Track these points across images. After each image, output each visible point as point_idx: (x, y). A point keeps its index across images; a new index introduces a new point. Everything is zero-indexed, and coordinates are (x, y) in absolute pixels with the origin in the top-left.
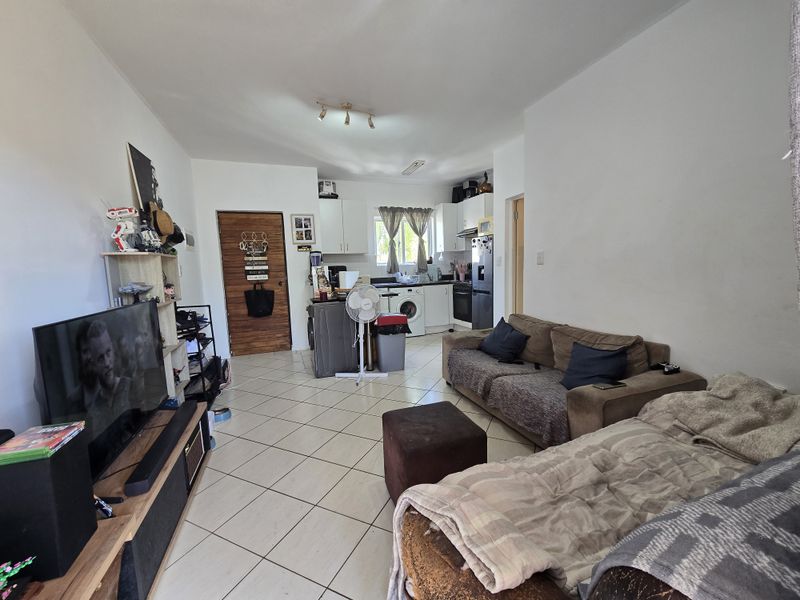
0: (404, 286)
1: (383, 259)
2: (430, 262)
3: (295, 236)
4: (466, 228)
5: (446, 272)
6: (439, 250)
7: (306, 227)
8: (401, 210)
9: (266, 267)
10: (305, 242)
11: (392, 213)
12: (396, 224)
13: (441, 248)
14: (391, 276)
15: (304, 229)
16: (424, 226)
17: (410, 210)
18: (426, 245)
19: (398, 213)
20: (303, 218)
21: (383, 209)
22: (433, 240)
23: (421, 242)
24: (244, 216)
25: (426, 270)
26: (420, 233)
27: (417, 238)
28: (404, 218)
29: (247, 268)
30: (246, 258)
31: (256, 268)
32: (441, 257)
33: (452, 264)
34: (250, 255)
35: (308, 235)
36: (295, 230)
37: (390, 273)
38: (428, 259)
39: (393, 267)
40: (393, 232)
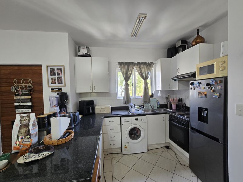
0: (133, 115)
1: (121, 94)
2: (152, 96)
3: (50, 81)
4: (178, 74)
5: (162, 102)
6: (158, 89)
7: (58, 74)
8: (133, 64)
9: (30, 104)
10: (57, 85)
11: (127, 66)
12: (129, 73)
13: (159, 88)
14: (126, 105)
15: (56, 76)
16: (148, 74)
17: (139, 64)
18: (149, 86)
19: (131, 66)
20: (56, 68)
21: (121, 64)
22: (154, 83)
23: (146, 84)
24: (17, 68)
25: (149, 102)
26: (145, 78)
27: (143, 81)
28: (135, 69)
29: (16, 104)
30: (15, 98)
31: (22, 104)
32: (159, 94)
33: (166, 98)
34: (18, 95)
35: (60, 80)
36: (50, 77)
37: (125, 103)
38: (150, 94)
39: (127, 99)
40: (127, 78)
